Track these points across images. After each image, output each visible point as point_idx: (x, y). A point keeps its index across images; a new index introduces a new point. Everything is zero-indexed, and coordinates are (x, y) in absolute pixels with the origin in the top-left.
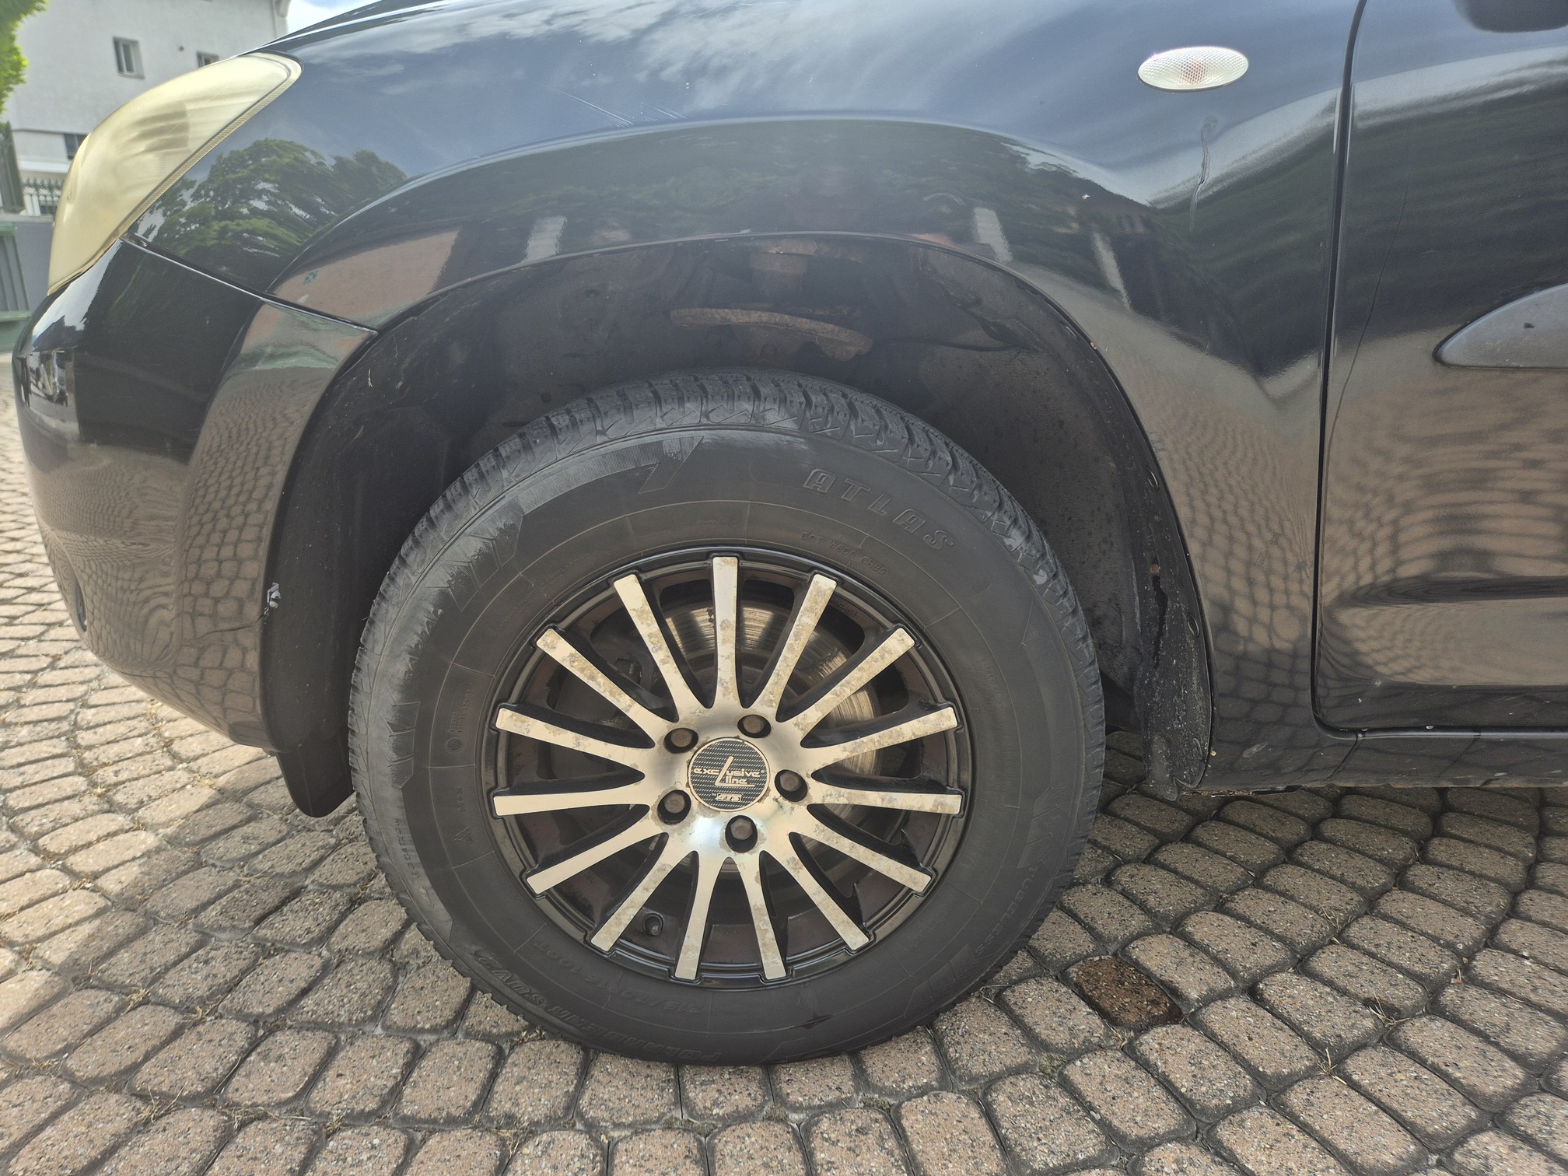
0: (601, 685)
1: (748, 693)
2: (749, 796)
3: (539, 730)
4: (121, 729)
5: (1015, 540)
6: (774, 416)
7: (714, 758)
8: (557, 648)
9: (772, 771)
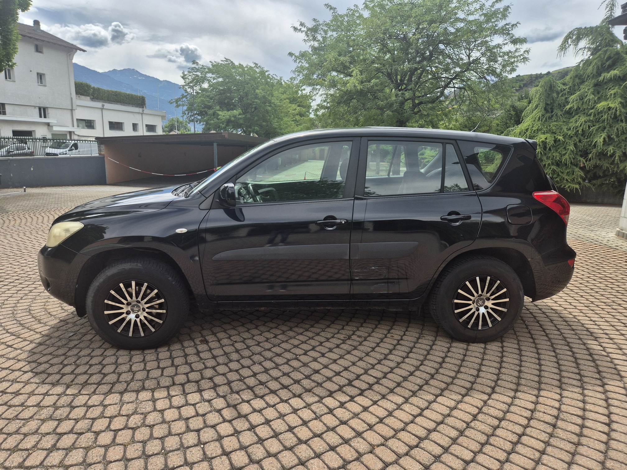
0: (118, 297)
1: (137, 297)
2: (138, 311)
3: (110, 303)
4: (39, 310)
5: (170, 278)
6: (139, 265)
7: (134, 306)
8: (113, 292)
9: (141, 308)
